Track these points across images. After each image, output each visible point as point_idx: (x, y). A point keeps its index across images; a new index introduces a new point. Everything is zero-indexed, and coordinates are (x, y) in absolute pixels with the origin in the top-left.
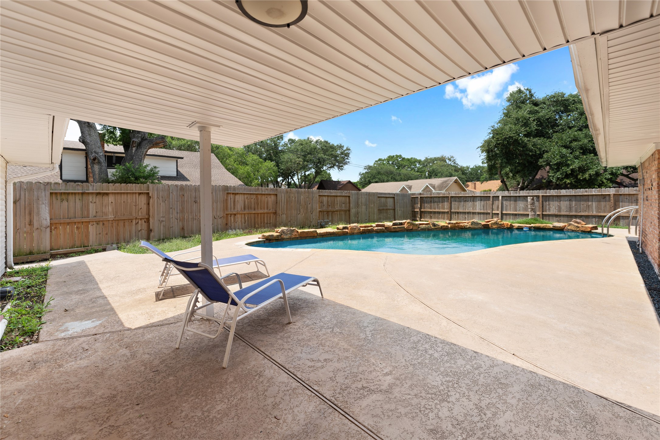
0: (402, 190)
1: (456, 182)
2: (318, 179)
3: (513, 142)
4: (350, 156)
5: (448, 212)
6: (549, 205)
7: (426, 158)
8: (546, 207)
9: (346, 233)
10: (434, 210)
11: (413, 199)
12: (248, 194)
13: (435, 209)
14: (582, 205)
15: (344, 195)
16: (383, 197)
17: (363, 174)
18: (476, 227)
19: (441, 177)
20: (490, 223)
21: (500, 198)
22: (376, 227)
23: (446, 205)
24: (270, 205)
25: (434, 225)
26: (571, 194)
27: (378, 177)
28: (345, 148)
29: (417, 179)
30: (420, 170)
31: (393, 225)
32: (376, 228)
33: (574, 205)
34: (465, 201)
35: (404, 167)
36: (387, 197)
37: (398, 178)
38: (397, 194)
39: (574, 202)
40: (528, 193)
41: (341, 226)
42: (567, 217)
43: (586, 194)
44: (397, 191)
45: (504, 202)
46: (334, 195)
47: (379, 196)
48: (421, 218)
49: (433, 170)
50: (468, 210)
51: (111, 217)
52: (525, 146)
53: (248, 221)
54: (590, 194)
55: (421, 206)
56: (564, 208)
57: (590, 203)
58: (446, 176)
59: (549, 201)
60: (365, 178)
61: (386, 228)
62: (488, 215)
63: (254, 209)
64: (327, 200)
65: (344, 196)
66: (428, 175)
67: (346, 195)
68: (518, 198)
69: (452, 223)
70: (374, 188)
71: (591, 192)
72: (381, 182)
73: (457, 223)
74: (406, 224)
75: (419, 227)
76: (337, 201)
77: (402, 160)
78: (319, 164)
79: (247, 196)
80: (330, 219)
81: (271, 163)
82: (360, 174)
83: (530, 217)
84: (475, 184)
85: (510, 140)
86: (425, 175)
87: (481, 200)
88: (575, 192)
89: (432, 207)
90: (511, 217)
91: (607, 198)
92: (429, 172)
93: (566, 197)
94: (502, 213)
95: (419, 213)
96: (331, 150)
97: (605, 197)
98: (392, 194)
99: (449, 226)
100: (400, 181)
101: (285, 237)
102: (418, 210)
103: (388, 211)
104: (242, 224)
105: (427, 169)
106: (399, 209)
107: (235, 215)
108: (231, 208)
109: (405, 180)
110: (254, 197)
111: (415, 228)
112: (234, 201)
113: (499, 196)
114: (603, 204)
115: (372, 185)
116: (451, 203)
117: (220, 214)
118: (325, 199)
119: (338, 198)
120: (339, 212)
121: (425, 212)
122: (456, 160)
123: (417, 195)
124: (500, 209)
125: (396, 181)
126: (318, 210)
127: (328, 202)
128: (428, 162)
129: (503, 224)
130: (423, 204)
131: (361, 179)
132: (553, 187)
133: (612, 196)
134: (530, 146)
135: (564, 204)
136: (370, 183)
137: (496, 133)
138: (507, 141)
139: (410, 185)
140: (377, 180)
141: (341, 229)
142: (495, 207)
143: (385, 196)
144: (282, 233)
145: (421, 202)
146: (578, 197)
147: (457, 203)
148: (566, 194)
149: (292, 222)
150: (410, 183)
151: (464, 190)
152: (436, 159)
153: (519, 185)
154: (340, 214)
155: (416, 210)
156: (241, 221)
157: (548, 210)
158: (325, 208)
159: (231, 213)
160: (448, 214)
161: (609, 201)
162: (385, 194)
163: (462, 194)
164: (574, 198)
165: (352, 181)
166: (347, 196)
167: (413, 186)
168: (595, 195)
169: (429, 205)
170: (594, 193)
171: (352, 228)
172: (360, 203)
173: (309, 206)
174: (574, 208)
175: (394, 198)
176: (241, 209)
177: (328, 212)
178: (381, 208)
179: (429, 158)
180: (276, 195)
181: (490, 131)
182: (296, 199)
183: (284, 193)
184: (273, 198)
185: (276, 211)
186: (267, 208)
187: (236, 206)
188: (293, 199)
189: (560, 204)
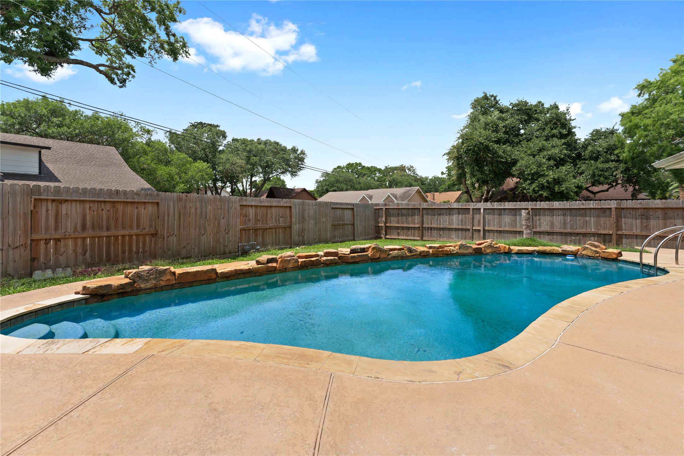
0: (361, 200)
1: (418, 192)
2: (267, 186)
3: (484, 148)
4: (305, 161)
5: (419, 227)
6: (539, 220)
7: (386, 167)
8: (536, 222)
9: (272, 269)
10: (402, 225)
11: (377, 211)
12: (94, 201)
13: (403, 223)
14: (578, 221)
15: (282, 204)
16: (339, 208)
17: (320, 181)
18: (466, 252)
19: (400, 187)
20: (483, 245)
21: (482, 210)
22: (325, 256)
23: (417, 218)
24: (144, 221)
25: (410, 250)
26: (566, 207)
27: (337, 185)
28: (299, 152)
29: (377, 188)
30: (380, 180)
31: (351, 253)
32: (325, 258)
33: (569, 221)
34: (440, 214)
35: (364, 176)
36: (344, 209)
37: (357, 186)
38: (357, 205)
39: (569, 217)
40: (515, 205)
41: (264, 257)
42: (562, 235)
43: (582, 207)
44: (357, 201)
45: (487, 216)
46: (266, 204)
47: (334, 207)
48: (386, 234)
49: (393, 179)
50: (443, 225)
52: (495, 153)
53: (92, 250)
54: (587, 207)
55: (386, 219)
56: (557, 224)
57: (587, 219)
58: (406, 186)
59: (539, 216)
60: (322, 186)
61: (340, 258)
62: (467, 232)
63: (108, 229)
64: (255, 213)
65: (282, 207)
66: (389, 184)
67: (285, 205)
68: (503, 211)
69: (434, 247)
70: (331, 197)
71: (589, 204)
72: (340, 191)
73: (440, 247)
74: (370, 250)
75: (389, 255)
76: (272, 214)
77: (362, 168)
78: (267, 168)
79: (92, 205)
80: (260, 239)
81: (204, 164)
82: (317, 182)
83: (525, 236)
84: (434, 195)
85: (480, 145)
86: (386, 185)
87: (459, 213)
88: (570, 205)
89: (400, 221)
90: (495, 234)
91: (608, 212)
92: (389, 181)
93: (559, 211)
94: (484, 230)
95: (384, 228)
96: (282, 152)
97: (605, 211)
98: (350, 204)
99: (431, 252)
100: (359, 190)
101: (143, 286)
102: (383, 225)
103: (346, 226)
104: (76, 256)
105: (388, 178)
106: (359, 223)
107: (58, 240)
108: (47, 229)
109: (365, 190)
110: (108, 206)
111: (383, 256)
112: (56, 215)
113: (480, 209)
114: (602, 219)
115: (330, 193)
116: (423, 217)
117: (13, 242)
118: (251, 211)
119: (274, 210)
120: (274, 230)
121: (391, 228)
122: (416, 170)
123: (381, 206)
124: (482, 225)
125: (356, 190)
126: (239, 227)
127: (256, 215)
128: (389, 170)
129: (499, 247)
130: (388, 218)
131: (318, 187)
132: (519, 198)
133: (613, 210)
134: (501, 153)
135: (558, 220)
136: (327, 191)
137: (465, 138)
138: (478, 147)
139: (371, 194)
140: (335, 188)
141: (263, 264)
142: (476, 222)
143: (342, 207)
144: (137, 279)
145: (386, 214)
146: (574, 211)
147: (429, 217)
148: (559, 207)
150: (370, 192)
151: (426, 201)
152: (395, 168)
153: (482, 196)
154: (276, 233)
155: (380, 225)
156: (75, 251)
157: (538, 227)
158: (251, 225)
159: (48, 237)
160: (419, 230)
161: (610, 216)
162: (341, 204)
163: (425, 205)
164: (568, 213)
165: (307, 189)
166: (287, 207)
167: (373, 196)
168: (594, 208)
169: (395, 219)
170: (592, 207)
171: (284, 261)
172: (306, 217)
173: (223, 222)
174: (569, 224)
175: (353, 209)
176: (75, 228)
177: (256, 230)
178: (336, 223)
179: (389, 167)
180: (158, 203)
181: (458, 135)
182: (198, 210)
183: (174, 201)
184: (150, 208)
185: (157, 231)
186: (138, 226)
187: (60, 225)
188: (193, 210)
189: (552, 219)
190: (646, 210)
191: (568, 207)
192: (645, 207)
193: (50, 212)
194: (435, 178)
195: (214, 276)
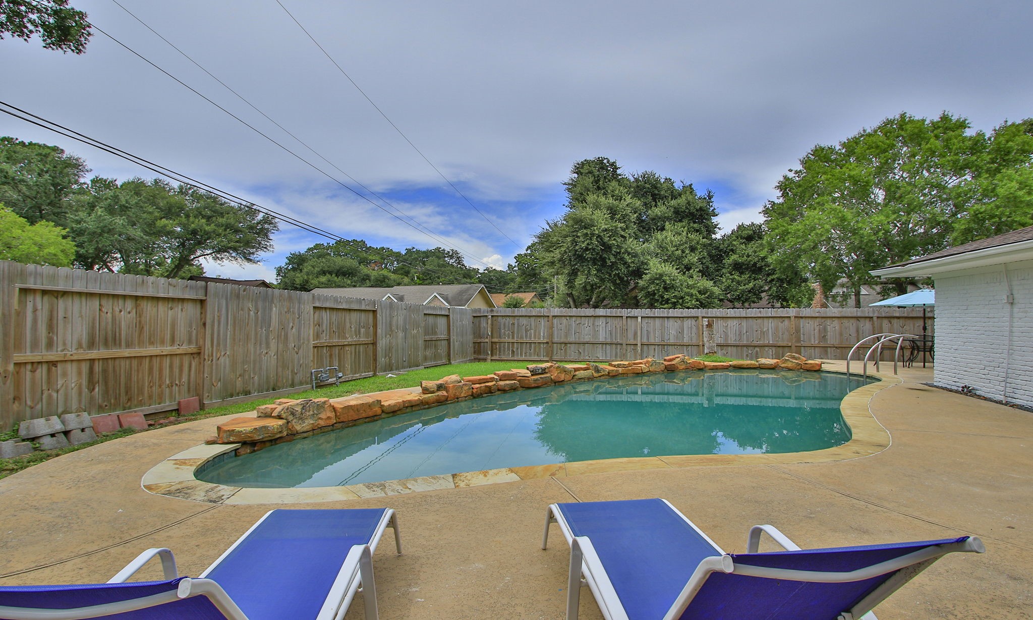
1: (481, 292)
5: (547, 343)
9: (443, 399)
10: (520, 340)
11: (476, 320)
12: (107, 296)
14: (755, 331)
15: (363, 307)
16: (432, 315)
18: (657, 370)
20: (675, 361)
21: (639, 319)
22: (501, 380)
23: (544, 331)
24: (182, 330)
26: (742, 316)
31: (532, 375)
32: (502, 383)
33: (744, 331)
34: (579, 324)
36: (437, 315)
38: (453, 310)
39: (745, 327)
41: (432, 383)
45: (645, 327)
46: (344, 306)
47: (426, 312)
48: (493, 354)
50: (583, 338)
53: (105, 381)
54: (764, 316)
55: (493, 332)
56: (732, 335)
57: (765, 329)
61: (519, 381)
62: (619, 348)
63: (129, 344)
64: (330, 319)
65: (364, 311)
67: (368, 308)
68: (666, 320)
69: (623, 366)
71: (766, 313)
75: (574, 376)
76: (350, 323)
79: (103, 301)
80: (336, 362)
87: (607, 323)
88: (746, 313)
89: (516, 335)
91: (786, 321)
93: (734, 319)
94: (642, 344)
95: (489, 345)
97: (783, 320)
98: (444, 309)
101: (298, 428)
102: (487, 340)
103: (439, 343)
104: (80, 393)
106: (455, 338)
110: (129, 304)
111: (568, 378)
112: (49, 319)
113: (636, 317)
114: (781, 329)
116: (553, 327)
119: (354, 315)
120: (353, 348)
121: (501, 344)
123: (485, 312)
124: (639, 338)
126: (312, 342)
127: (331, 323)
129: (693, 363)
130: (496, 330)
133: (792, 319)
135: (732, 330)
139: (400, 294)
141: (433, 392)
142: (631, 335)
143: (435, 312)
144: (290, 418)
145: (492, 325)
146: (751, 319)
147: (563, 327)
148: (734, 315)
149: (247, 377)
150: (397, 290)
154: (355, 352)
155: (481, 340)
156: (78, 382)
158: (324, 340)
159: (38, 359)
160: (548, 346)
161: (789, 326)
162: (434, 308)
164: (744, 322)
166: (370, 311)
168: (771, 317)
169: (508, 332)
170: (769, 315)
171: (456, 387)
172: (394, 328)
173: (291, 333)
174: (745, 335)
175: (448, 316)
176: (79, 343)
177: (331, 348)
178: (428, 337)
182: (260, 314)
183: (226, 298)
184: (190, 309)
185: (200, 348)
186: (173, 340)
187: (55, 338)
188: (252, 314)
189: (726, 329)
190: (823, 320)
191: (744, 315)
192: (823, 315)
193: (39, 313)
194: (489, 272)
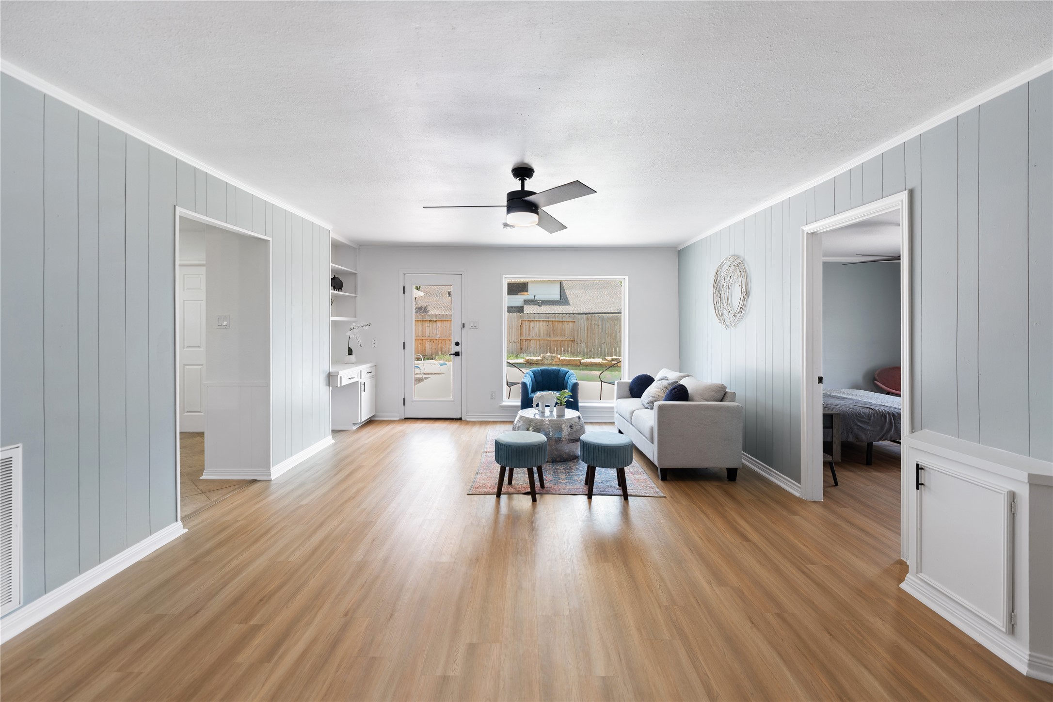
12: (545, 321)
24: (567, 332)
51: (438, 337)
53: (543, 347)
63: (550, 336)
101: (546, 362)
104: (537, 349)
107: (530, 340)
108: (526, 334)
112: (529, 328)
117: (516, 339)
141: (609, 361)
144: (544, 359)
156: (536, 346)
159: (526, 339)
176: (536, 335)
180: (575, 322)
182: (600, 326)
183: (584, 320)
184: (571, 324)
186: (565, 335)
188: (596, 326)
195: (579, 364)
